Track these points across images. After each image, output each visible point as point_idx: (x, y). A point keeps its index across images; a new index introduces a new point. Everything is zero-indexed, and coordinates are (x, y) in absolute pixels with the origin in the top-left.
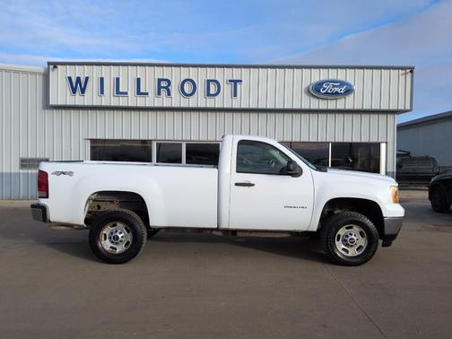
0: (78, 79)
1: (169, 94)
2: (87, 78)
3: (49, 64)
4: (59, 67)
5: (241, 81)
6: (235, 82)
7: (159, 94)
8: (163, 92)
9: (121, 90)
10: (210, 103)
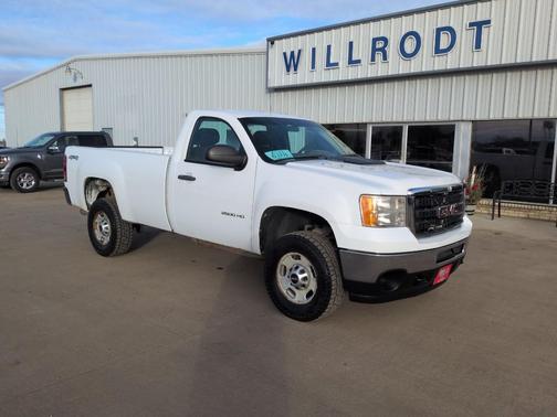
0: (292, 53)
1: (385, 58)
2: (300, 51)
3: (268, 40)
4: (276, 42)
5: (488, 22)
6: (479, 26)
7: (373, 59)
8: (379, 56)
9: (332, 61)
10: (440, 64)
